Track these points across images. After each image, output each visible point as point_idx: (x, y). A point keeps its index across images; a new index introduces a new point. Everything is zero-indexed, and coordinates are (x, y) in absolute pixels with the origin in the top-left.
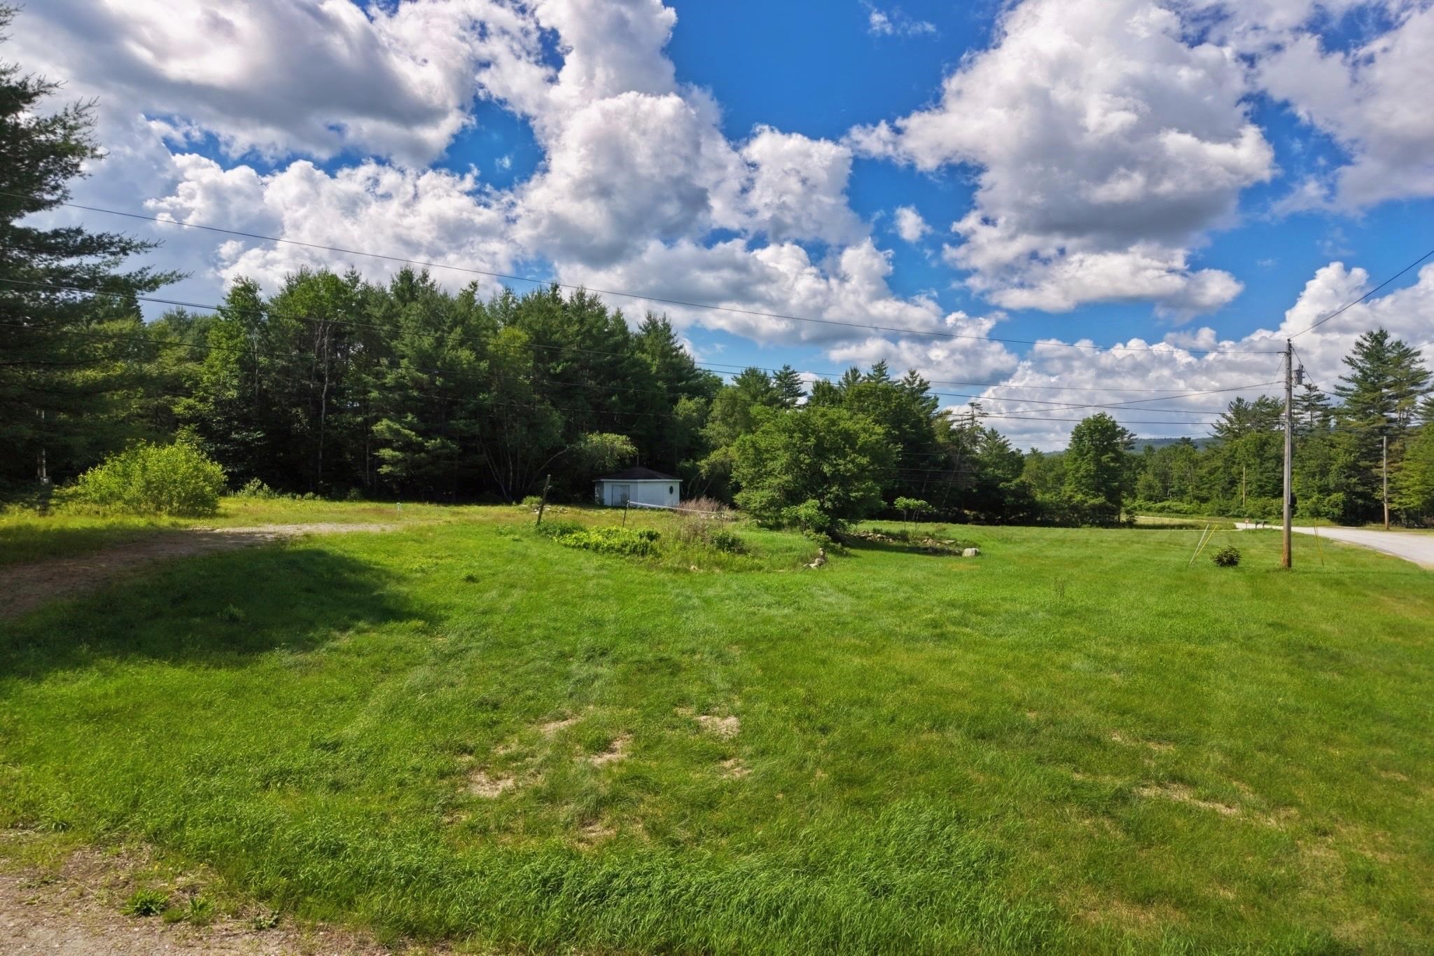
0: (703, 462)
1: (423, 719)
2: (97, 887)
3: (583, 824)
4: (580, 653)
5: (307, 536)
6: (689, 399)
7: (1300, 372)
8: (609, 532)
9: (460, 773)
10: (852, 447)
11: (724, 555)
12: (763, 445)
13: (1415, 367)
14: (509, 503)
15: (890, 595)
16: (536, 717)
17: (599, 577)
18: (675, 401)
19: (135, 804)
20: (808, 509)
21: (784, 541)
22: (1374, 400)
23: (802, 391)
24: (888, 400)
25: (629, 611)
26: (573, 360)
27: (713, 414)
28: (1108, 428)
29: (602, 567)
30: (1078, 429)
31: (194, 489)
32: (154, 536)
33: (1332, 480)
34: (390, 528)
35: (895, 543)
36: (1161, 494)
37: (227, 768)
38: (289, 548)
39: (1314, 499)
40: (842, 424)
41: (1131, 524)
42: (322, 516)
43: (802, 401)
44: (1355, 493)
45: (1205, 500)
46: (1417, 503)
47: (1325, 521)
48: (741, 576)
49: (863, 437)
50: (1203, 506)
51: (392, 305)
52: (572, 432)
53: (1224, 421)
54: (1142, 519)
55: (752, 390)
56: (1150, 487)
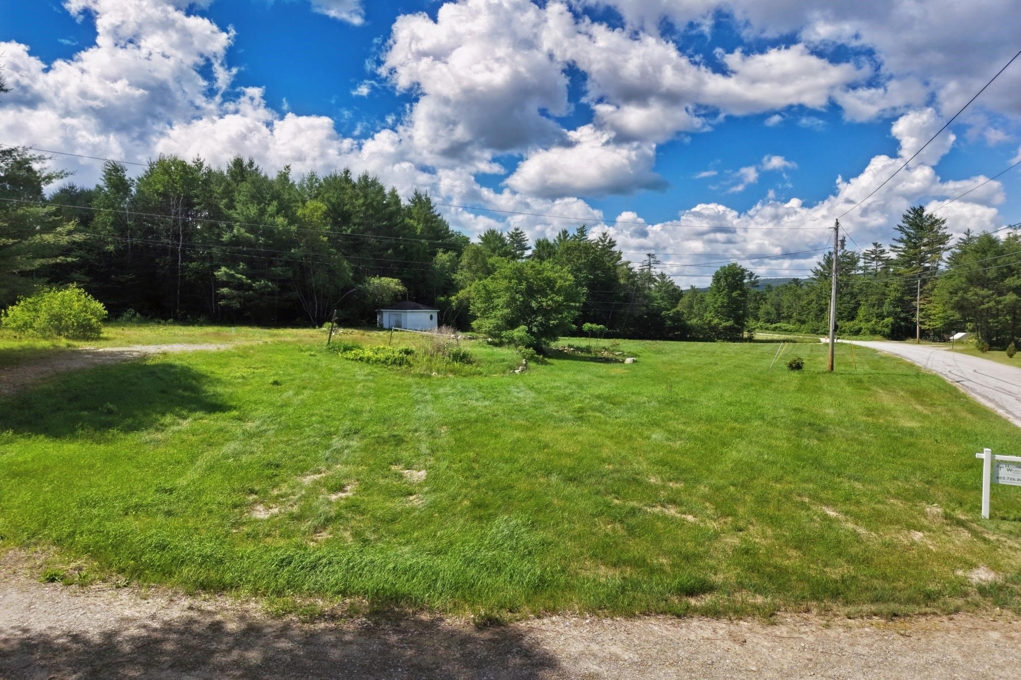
0: (453, 298)
1: (229, 474)
2: (23, 569)
3: (315, 532)
4: (341, 433)
5: (165, 354)
6: (445, 252)
7: (843, 241)
8: (379, 349)
9: (246, 505)
10: (552, 289)
11: (457, 365)
12: (491, 287)
13: (941, 232)
14: (314, 327)
15: (561, 391)
16: (302, 472)
17: (366, 381)
18: (434, 254)
19: (45, 524)
20: (520, 332)
21: (500, 355)
22: (915, 254)
23: (528, 246)
24: (587, 254)
25: (381, 404)
26: (359, 224)
27: (461, 264)
28: (738, 274)
29: (369, 374)
30: (717, 273)
31: (84, 320)
32: (58, 353)
33: (886, 308)
34: (224, 347)
35: (583, 354)
36: (776, 318)
37: (102, 504)
38: (150, 362)
39: (873, 322)
40: (546, 274)
41: (751, 340)
42: (176, 338)
43: (528, 253)
44: (900, 318)
45: (803, 322)
46: (940, 325)
47: (879, 337)
48: (465, 379)
49: (559, 283)
50: (803, 326)
51: (229, 184)
52: (359, 276)
53: (819, 268)
54: (759, 335)
55: (492, 245)
56: (768, 313)
